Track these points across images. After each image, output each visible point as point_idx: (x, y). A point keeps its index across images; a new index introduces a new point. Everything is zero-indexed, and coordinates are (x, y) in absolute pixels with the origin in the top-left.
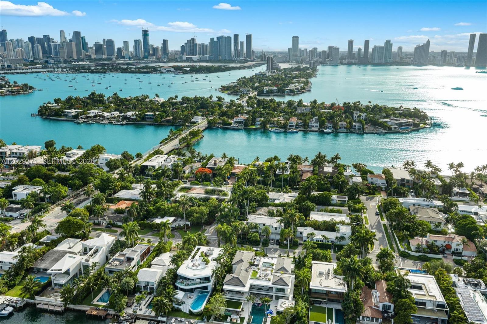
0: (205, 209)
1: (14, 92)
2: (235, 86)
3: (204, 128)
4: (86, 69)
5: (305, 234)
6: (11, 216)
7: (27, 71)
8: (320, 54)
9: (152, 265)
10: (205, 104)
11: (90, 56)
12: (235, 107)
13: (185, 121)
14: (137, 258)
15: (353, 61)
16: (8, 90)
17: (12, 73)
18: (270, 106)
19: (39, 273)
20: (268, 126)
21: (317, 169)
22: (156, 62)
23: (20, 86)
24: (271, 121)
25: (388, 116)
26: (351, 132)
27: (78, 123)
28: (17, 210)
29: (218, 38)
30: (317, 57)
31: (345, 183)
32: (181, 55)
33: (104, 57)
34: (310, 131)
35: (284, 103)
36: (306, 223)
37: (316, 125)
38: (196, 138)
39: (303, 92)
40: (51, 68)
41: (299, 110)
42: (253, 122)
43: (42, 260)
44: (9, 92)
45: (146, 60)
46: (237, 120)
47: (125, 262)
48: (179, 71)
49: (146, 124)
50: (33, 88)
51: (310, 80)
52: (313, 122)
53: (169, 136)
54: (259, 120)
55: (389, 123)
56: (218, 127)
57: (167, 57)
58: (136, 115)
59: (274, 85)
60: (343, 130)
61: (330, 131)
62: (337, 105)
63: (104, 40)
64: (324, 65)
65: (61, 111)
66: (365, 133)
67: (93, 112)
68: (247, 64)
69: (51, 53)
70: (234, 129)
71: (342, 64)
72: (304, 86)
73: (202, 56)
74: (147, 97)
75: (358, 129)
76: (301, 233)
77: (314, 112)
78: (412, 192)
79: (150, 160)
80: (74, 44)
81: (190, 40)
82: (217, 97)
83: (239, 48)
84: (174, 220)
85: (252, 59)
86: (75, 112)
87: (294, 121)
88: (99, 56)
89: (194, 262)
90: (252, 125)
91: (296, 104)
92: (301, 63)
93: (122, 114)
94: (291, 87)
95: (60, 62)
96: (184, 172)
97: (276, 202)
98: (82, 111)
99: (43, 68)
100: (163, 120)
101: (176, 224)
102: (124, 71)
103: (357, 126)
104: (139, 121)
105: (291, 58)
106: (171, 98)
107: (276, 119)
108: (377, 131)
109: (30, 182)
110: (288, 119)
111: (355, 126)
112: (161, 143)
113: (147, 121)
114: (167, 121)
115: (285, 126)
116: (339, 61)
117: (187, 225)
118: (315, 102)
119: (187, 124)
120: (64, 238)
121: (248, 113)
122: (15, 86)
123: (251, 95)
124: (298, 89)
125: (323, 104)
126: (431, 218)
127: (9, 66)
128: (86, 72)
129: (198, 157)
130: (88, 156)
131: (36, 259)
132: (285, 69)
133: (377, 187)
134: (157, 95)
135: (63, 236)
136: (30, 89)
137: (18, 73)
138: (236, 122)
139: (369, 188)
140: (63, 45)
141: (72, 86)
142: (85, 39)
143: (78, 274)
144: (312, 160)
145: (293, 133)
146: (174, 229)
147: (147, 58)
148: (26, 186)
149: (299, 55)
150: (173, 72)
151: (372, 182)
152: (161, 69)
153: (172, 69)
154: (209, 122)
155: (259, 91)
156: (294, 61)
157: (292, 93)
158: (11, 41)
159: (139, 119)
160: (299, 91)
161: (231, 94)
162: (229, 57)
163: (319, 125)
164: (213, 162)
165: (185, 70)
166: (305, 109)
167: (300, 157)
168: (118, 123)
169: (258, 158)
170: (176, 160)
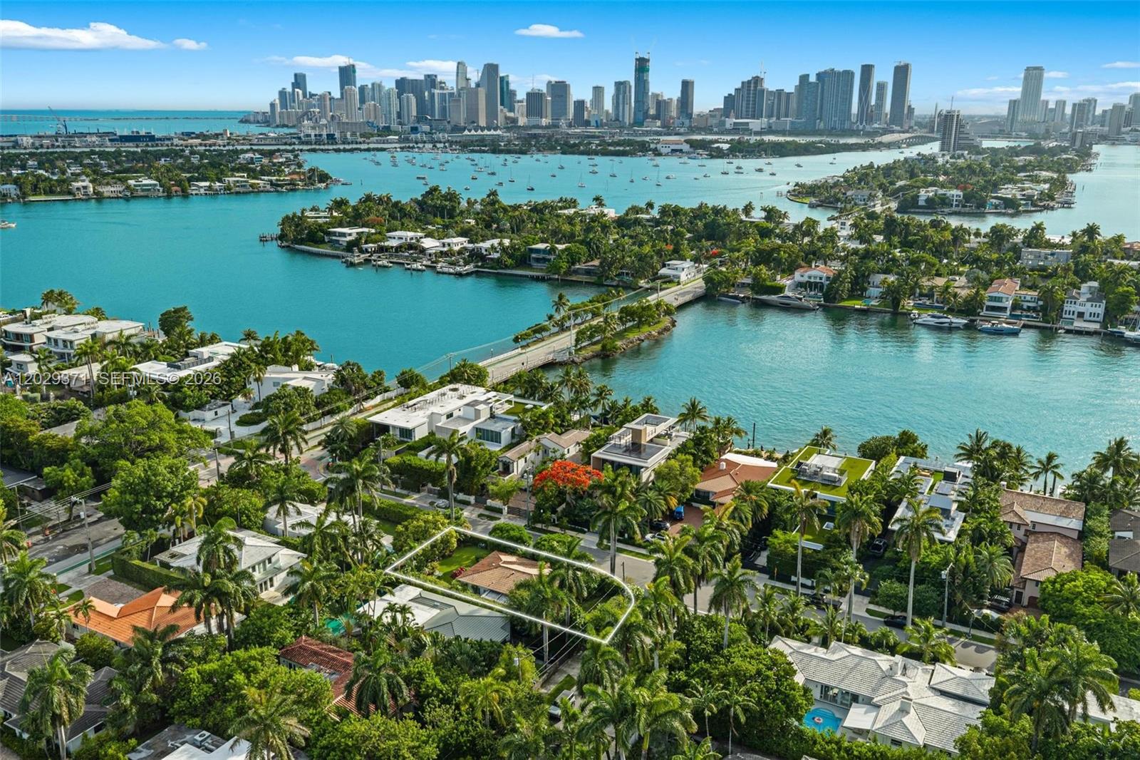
1: (281, 186)
2: (836, 184)
3: (688, 298)
4: (485, 146)
7: (358, 146)
8: (1104, 116)
10: (720, 226)
11: (514, 121)
12: (806, 240)
13: (638, 273)
16: (271, 181)
18: (926, 239)
20: (908, 304)
21: (1104, 528)
22: (656, 133)
23: (300, 174)
24: (921, 287)
27: (352, 265)
29: (818, 75)
32: (723, 118)
33: (544, 121)
34: (1068, 332)
35: (977, 234)
37: (1093, 310)
38: (646, 329)
39: (1047, 208)
41: (1029, 257)
42: (859, 286)
44: (272, 184)
45: (635, 128)
46: (805, 279)
48: (700, 151)
49: (527, 276)
50: (332, 180)
51: (1070, 177)
52: (1083, 299)
53: (550, 318)
54: (879, 282)
56: (736, 297)
57: (687, 122)
58: (504, 250)
59: (955, 184)
63: (550, 82)
64: (1113, 144)
65: (322, 231)
67: (399, 237)
68: (887, 138)
70: (788, 308)
72: (1050, 189)
73: (773, 119)
74: (572, 203)
77: (1087, 265)
79: (412, 403)
80: (482, 93)
81: (749, 82)
82: (764, 209)
85: (905, 127)
86: (357, 233)
87: (1008, 290)
88: (534, 120)
90: (851, 297)
91: (1021, 237)
92: (1045, 139)
93: (473, 245)
94: (1008, 191)
95: (443, 131)
96: (506, 470)
98: (373, 231)
99: (397, 141)
100: (578, 267)
104: (507, 267)
105: (1016, 129)
106: (634, 210)
107: (940, 282)
110: (986, 285)
113: (531, 269)
114: (588, 272)
115: (970, 308)
118: (1091, 231)
119: (641, 283)
121: (847, 257)
123: (878, 208)
124: (1030, 198)
125: (1118, 240)
127: (331, 137)
128: (482, 152)
132: (995, 150)
134: (599, 201)
136: (321, 181)
137: (337, 150)
138: (801, 285)
142: (508, 83)
147: (641, 125)
150: (688, 153)
152: (660, 147)
153: (686, 147)
154: (712, 282)
155: (905, 200)
156: (1024, 134)
157: (1011, 206)
159: (510, 261)
160: (1034, 205)
161: (819, 206)
162: (843, 123)
163: (1107, 310)
164: (627, 439)
165: (718, 148)
166: (1052, 254)
167: (1019, 451)
168: (451, 271)
169: (825, 433)
170: (498, 412)
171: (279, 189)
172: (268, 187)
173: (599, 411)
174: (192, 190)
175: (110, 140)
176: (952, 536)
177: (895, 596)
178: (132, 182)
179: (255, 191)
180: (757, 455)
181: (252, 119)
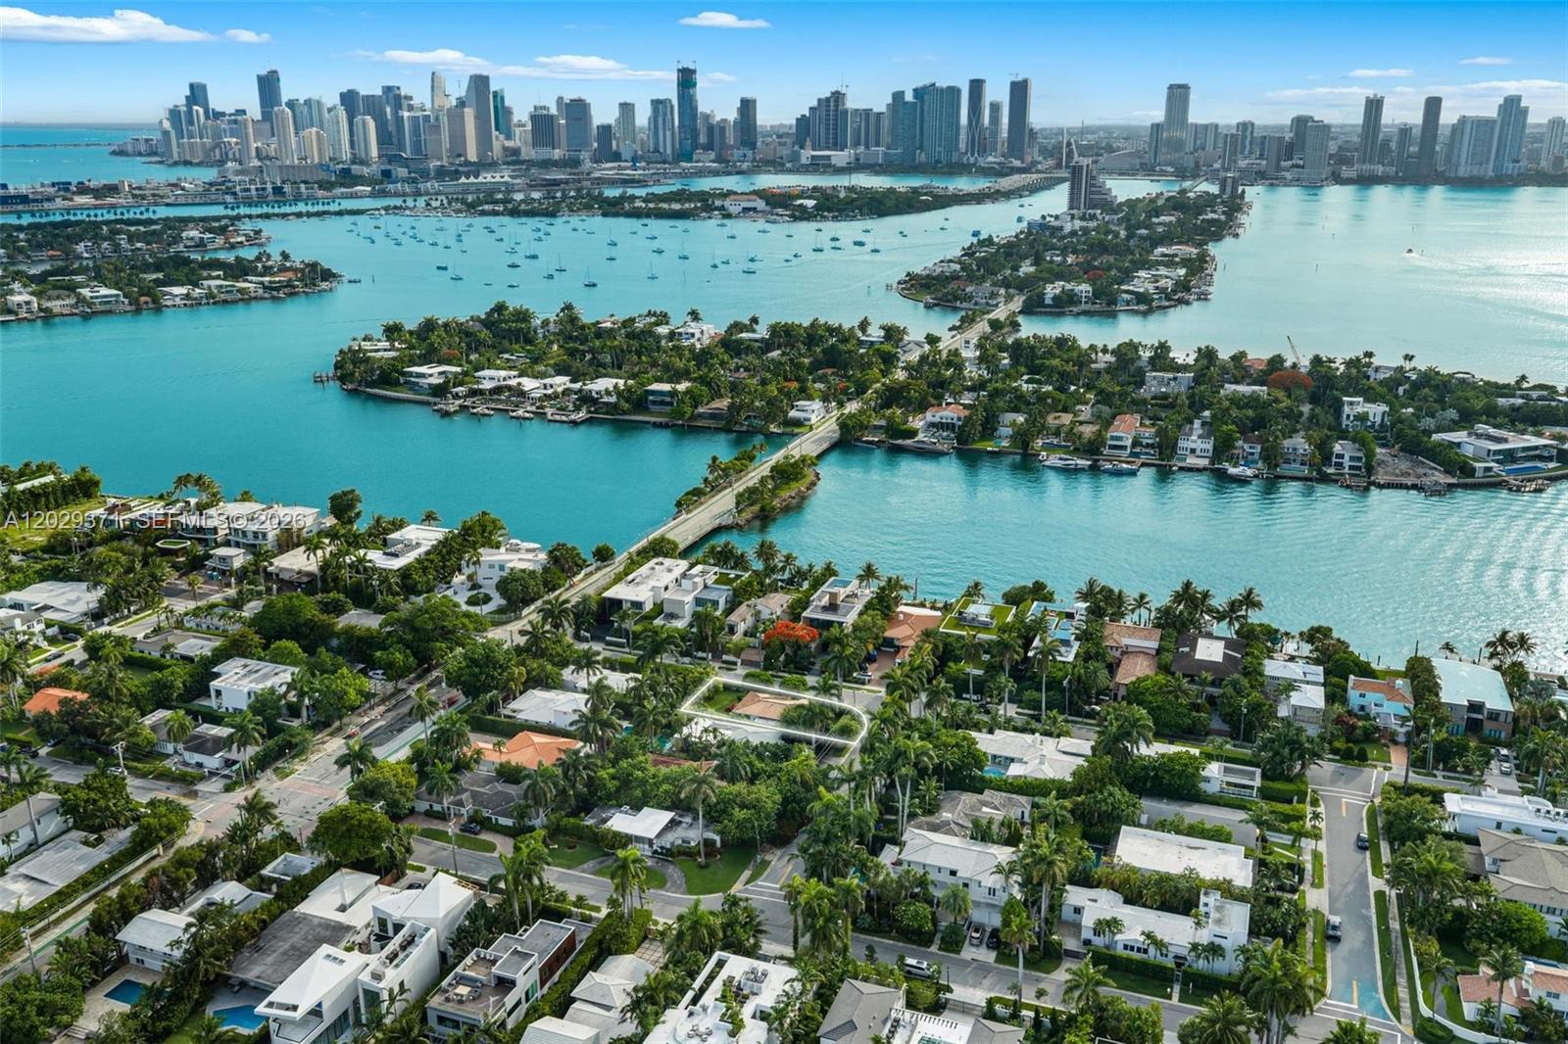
0: (767, 794)
1: (277, 289)
2: (953, 276)
3: (825, 446)
4: (496, 202)
5: (1088, 921)
6: (200, 765)
8: (1263, 143)
9: (574, 1000)
10: (840, 353)
11: (516, 152)
12: (934, 369)
13: (769, 418)
14: (525, 979)
15: (1380, 169)
16: (262, 283)
17: (284, 216)
19: (243, 991)
20: (1037, 444)
21: (1172, 646)
22: (716, 173)
23: (295, 270)
24: (1049, 425)
25: (1466, 420)
26: (1325, 479)
28: (219, 744)
29: (916, 90)
30: (1251, 152)
31: (1261, 713)
32: (796, 148)
33: (557, 154)
34: (1181, 469)
35: (1105, 351)
36: (1100, 871)
37: (1203, 447)
38: (794, 485)
39: (1181, 301)
40: (396, 195)
41: (1155, 384)
42: (989, 428)
43: (257, 949)
44: (265, 288)
45: (683, 164)
46: (937, 419)
47: (488, 990)
48: (780, 211)
49: (648, 423)
50: (334, 276)
51: (1213, 249)
52: (1194, 438)
53: (706, 480)
54: (1010, 422)
55: (1468, 451)
56: (872, 442)
57: (750, 153)
58: (619, 394)
59: (1086, 271)
60: (1295, 468)
61: (1249, 472)
62: (1288, 364)
63: (560, 99)
64: (1272, 185)
65: (397, 370)
66: (1373, 483)
67: (490, 378)
68: (1006, 183)
69: (401, 146)
70: (923, 453)
71: (1339, 180)
72: (1186, 276)
73: (861, 149)
74: (663, 318)
75: (1351, 467)
76: (1078, 910)
78: (1506, 759)
79: (630, 577)
80: (469, 113)
81: (828, 100)
82: (882, 328)
83: (986, 120)
84: (672, 821)
85: (1028, 159)
86: (440, 373)
87: (1127, 428)
88: (543, 153)
89: (695, 1020)
90: (982, 439)
91: (1147, 355)
92: (1195, 176)
93: (578, 386)
94: (1142, 282)
95: (425, 175)
96: (732, 630)
97: (1014, 770)
98: (459, 369)
99: (373, 195)
100: (701, 410)
101: (673, 838)
102: (613, 208)
103: (1347, 458)
104: (624, 413)
105: (1161, 158)
106: (737, 327)
107: (1066, 420)
108: (1419, 477)
109: (265, 647)
110: (1109, 421)
111: (1341, 456)
112: (679, 504)
113: (651, 414)
114: (713, 416)
115: (1092, 449)
116: (1326, 172)
117: (708, 843)
119: (773, 428)
120: (331, 868)
121: (978, 386)
122: (283, 269)
123: (1000, 313)
124: (1162, 291)
125: (1237, 359)
126: (1553, 894)
127: (277, 191)
128: (496, 213)
129: (783, 569)
130: (449, 553)
131: (237, 944)
132: (1132, 204)
133: (1377, 729)
134: (695, 316)
135: (329, 862)
136: (324, 279)
137: (299, 215)
138: (933, 425)
139: (1349, 733)
140: (437, 119)
141: (445, 268)
142: (502, 98)
143: (351, 1012)
144: (1158, 610)
145: (1118, 474)
146: (667, 855)
147: (690, 160)
148: (253, 663)
149: (1189, 148)
150: (762, 213)
151: (1362, 708)
152: (727, 203)
153: (761, 204)
154: (843, 425)
155: (1031, 296)
156: (1170, 169)
157: (1145, 305)
158: (291, 104)
159: (627, 406)
160: (1168, 299)
161: (935, 305)
162: (949, 152)
163: (1215, 448)
164: (825, 600)
165: (801, 205)
166: (1175, 379)
167: (1120, 592)
168: (564, 418)
169: (977, 585)
170: (710, 583)
172: (261, 291)
173: (786, 576)
176: (1071, 658)
177: (1034, 700)
178: (86, 292)
179: (246, 298)
180: (922, 605)
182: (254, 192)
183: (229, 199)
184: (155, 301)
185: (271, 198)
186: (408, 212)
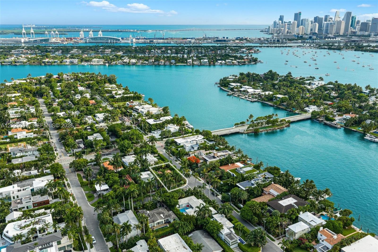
7: (284, 45)
13: (297, 108)
14: (26, 203)
20: (372, 131)
21: (280, 197)
23: (248, 59)
33: (367, 33)
56: (318, 120)
67: (245, 88)
80: (343, 23)
84: (107, 189)
86: (236, 85)
98: (240, 85)
99: (300, 43)
119: (297, 111)
127: (278, 41)
134: (322, 79)
140: (334, 24)
146: (100, 196)
154: (312, 114)
159: (266, 99)
164: (213, 155)
170: (199, 143)
171: (240, 64)
172: (237, 63)
174: (216, 64)
175: (214, 41)
178: (202, 60)
179: (234, 65)
181: (264, 30)
182: (272, 41)
183: (266, 42)
184: (214, 63)
185: (276, 42)
186: (302, 47)
